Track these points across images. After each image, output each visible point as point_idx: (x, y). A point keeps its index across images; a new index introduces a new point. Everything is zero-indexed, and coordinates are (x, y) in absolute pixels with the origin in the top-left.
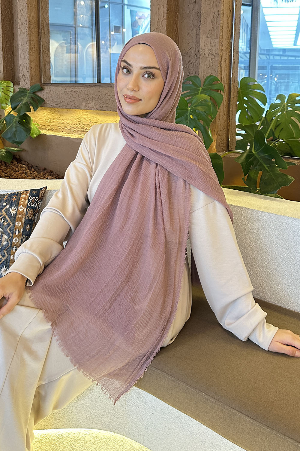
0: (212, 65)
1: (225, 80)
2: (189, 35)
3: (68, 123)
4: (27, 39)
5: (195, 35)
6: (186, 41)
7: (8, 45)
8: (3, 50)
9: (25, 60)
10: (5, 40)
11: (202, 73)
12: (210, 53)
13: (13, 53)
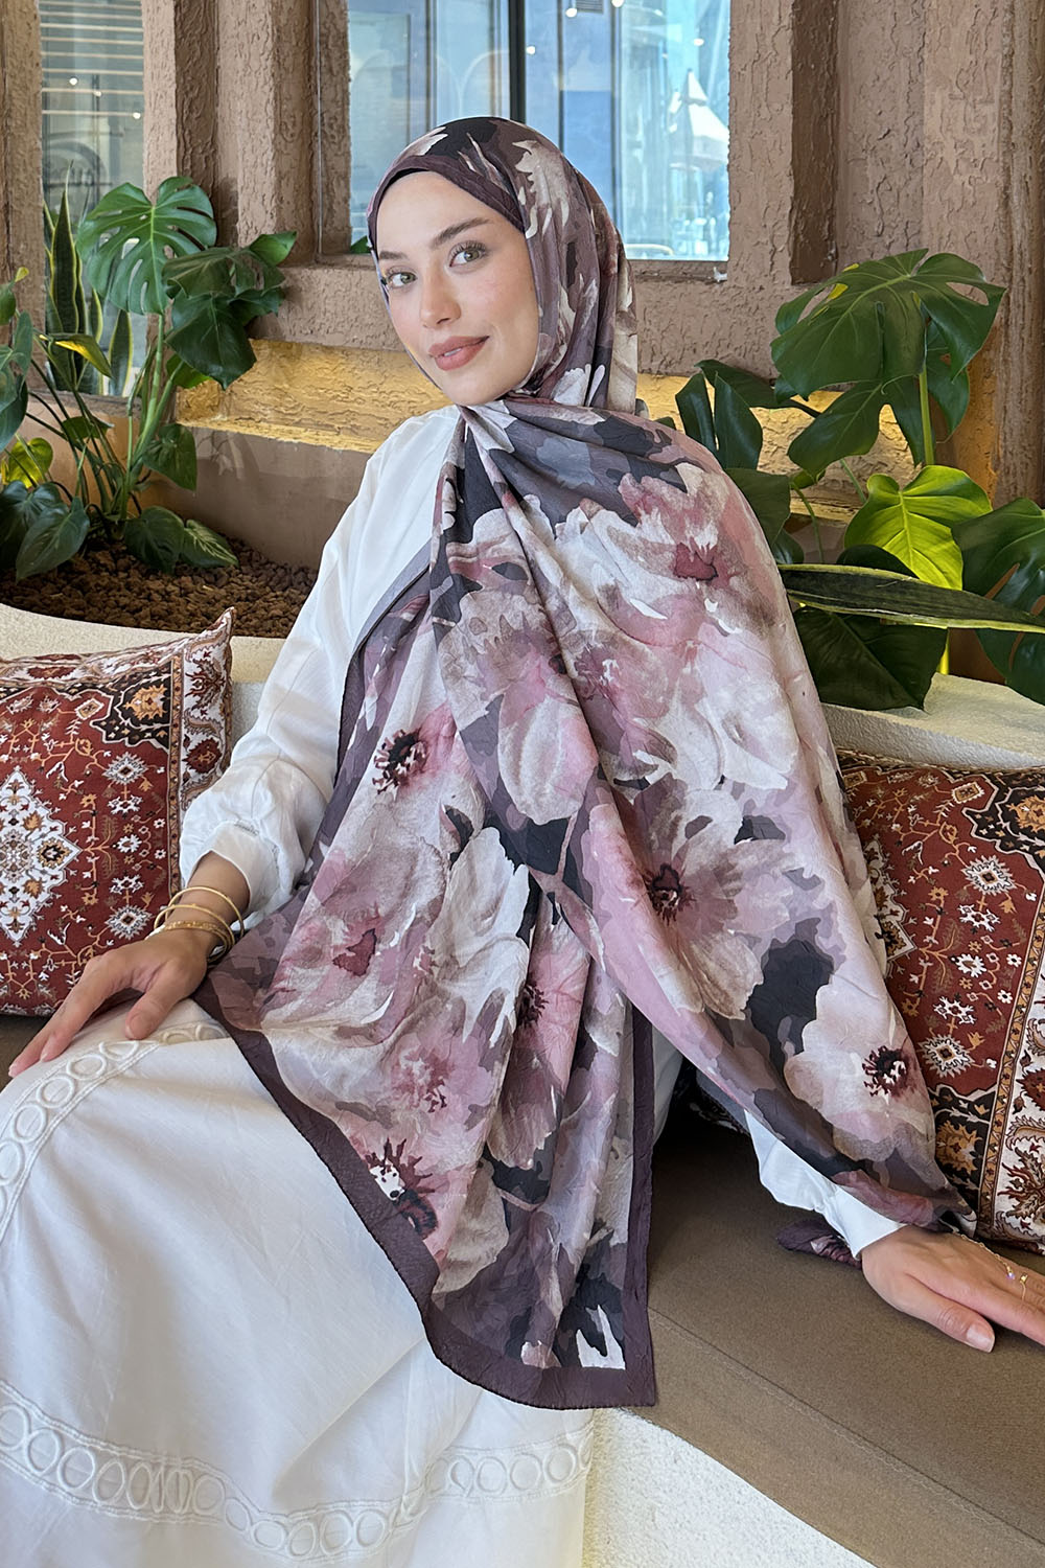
0: (971, 200)
1: (1027, 257)
2: (877, 84)
3: (412, 404)
4: (266, 94)
5: (904, 86)
6: (870, 104)
7: (195, 115)
8: (180, 130)
9: (260, 170)
10: (187, 93)
11: (931, 229)
12: (965, 156)
13: (213, 142)
